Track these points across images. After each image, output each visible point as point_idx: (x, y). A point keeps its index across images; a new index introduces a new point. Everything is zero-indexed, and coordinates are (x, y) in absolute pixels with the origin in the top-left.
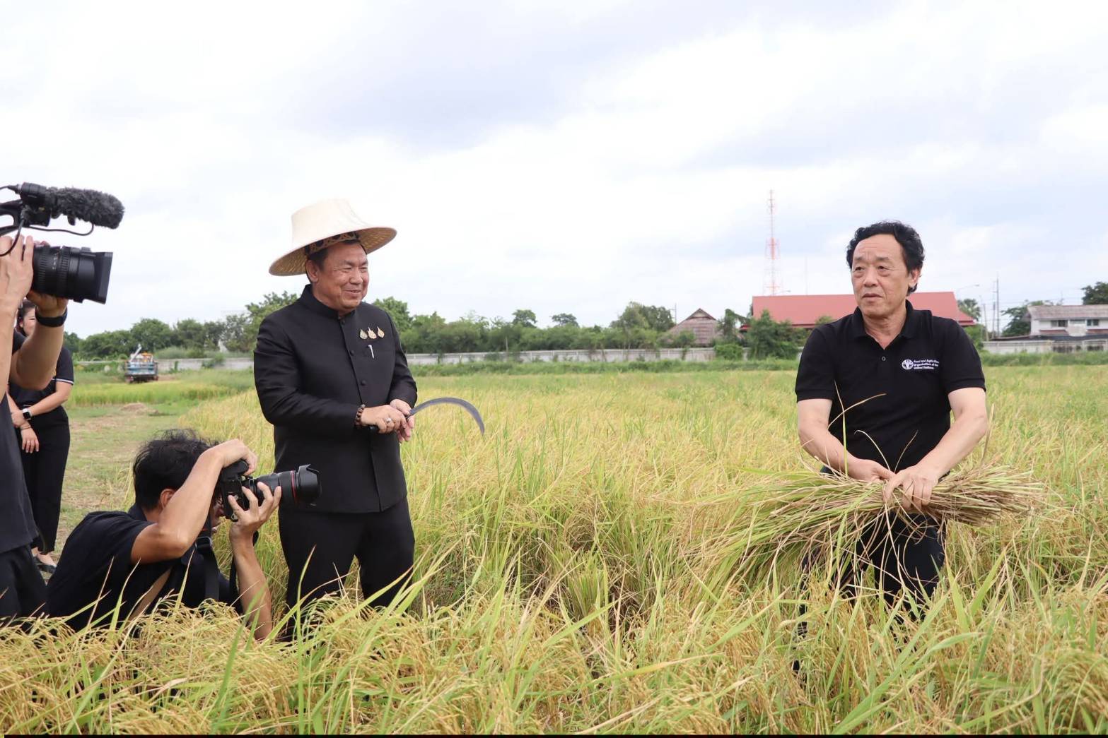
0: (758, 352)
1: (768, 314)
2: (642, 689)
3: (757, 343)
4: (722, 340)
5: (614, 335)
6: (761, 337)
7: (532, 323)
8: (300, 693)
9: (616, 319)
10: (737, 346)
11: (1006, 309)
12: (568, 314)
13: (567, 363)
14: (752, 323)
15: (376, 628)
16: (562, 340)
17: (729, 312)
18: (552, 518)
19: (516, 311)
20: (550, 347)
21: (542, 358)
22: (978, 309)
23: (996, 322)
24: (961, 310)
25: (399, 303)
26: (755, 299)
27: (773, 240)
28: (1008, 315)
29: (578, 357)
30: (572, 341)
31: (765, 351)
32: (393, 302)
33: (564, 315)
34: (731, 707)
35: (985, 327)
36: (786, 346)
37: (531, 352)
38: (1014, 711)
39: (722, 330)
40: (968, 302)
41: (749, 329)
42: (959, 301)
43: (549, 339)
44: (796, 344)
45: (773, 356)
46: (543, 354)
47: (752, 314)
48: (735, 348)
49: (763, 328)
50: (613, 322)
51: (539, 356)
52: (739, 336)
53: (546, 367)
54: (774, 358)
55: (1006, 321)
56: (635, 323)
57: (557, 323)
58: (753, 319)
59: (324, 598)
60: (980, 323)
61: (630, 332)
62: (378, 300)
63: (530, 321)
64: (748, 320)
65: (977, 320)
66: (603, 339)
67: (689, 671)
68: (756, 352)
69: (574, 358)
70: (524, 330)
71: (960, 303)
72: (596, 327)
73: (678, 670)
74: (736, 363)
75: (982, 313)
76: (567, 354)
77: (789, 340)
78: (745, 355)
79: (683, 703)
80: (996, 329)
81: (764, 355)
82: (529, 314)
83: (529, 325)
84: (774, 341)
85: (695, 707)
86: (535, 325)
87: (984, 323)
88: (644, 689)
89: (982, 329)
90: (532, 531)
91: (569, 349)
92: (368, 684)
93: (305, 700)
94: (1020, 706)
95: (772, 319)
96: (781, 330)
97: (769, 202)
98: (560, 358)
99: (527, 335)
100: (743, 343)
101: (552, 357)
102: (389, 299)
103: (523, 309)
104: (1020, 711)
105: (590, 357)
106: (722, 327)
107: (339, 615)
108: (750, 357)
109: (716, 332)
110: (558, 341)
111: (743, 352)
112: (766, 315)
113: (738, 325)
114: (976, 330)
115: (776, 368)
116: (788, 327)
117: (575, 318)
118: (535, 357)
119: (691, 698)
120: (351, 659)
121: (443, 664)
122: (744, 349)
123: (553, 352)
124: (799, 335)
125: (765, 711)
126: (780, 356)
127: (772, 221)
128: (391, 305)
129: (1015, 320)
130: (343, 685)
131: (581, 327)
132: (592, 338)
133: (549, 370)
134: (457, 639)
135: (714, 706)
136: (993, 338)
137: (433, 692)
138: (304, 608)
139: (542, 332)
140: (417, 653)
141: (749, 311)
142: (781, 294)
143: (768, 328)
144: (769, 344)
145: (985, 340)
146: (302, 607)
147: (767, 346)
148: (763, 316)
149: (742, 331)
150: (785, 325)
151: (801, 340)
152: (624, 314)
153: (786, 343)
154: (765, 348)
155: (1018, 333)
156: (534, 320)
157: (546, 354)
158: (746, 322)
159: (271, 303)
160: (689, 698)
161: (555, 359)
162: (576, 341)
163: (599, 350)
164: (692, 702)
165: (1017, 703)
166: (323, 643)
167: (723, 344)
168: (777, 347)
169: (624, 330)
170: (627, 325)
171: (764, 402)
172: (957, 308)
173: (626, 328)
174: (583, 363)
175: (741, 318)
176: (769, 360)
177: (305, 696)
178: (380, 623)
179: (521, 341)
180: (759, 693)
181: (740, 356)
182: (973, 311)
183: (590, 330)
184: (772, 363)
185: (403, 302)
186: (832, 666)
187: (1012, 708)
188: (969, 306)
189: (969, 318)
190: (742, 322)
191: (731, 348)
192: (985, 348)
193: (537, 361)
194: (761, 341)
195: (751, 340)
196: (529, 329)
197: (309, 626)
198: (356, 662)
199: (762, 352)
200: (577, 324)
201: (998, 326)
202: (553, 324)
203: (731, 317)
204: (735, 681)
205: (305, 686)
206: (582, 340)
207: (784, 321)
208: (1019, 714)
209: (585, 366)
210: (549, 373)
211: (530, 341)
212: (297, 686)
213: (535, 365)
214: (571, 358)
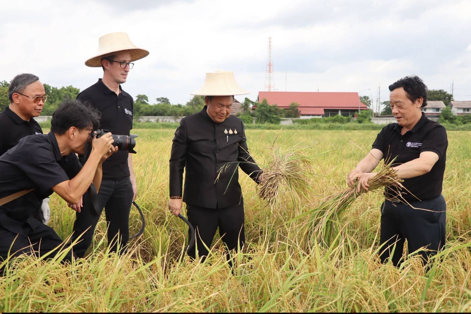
0: (261, 120)
1: (266, 101)
2: (169, 298)
3: (260, 115)
4: (243, 113)
5: (188, 109)
6: (262, 113)
7: (146, 102)
8: (6, 303)
9: (189, 101)
10: (251, 117)
11: (383, 102)
12: (165, 97)
13: (164, 123)
14: (258, 106)
15: (45, 271)
16: (161, 111)
17: (247, 99)
18: (146, 209)
19: (138, 95)
20: (155, 115)
21: (150, 120)
22: (370, 101)
23: (378, 108)
24: (361, 101)
25: (76, 89)
26: (260, 92)
27: (270, 63)
28: (383, 105)
29: (169, 120)
30: (166, 112)
31: (264, 120)
32: (72, 88)
33: (162, 98)
34: (210, 305)
35: (372, 110)
36: (274, 117)
37: (145, 117)
38: (329, 306)
39: (243, 109)
40: (365, 97)
41: (257, 109)
42: (360, 97)
43: (154, 110)
44: (280, 117)
45: (268, 122)
46: (151, 118)
47: (258, 100)
48: (249, 117)
49: (263, 108)
50: (188, 103)
51: (149, 119)
52: (251, 112)
53: (152, 125)
54: (268, 123)
55: (383, 107)
56: (199, 103)
57: (159, 102)
58: (258, 103)
59: (20, 257)
60: (370, 108)
61: (196, 108)
62: (63, 87)
63: (145, 100)
64: (256, 104)
65: (369, 107)
66: (183, 111)
67: (191, 289)
68: (259, 120)
69: (168, 120)
70: (142, 105)
71: (361, 98)
72: (179, 105)
73: (186, 289)
74: (249, 125)
75: (371, 103)
76: (164, 118)
77: (276, 114)
78: (254, 121)
79: (186, 304)
80: (378, 111)
81: (264, 121)
82: (145, 97)
83: (144, 103)
84: (269, 115)
85: (191, 306)
86: (148, 103)
87: (372, 108)
88: (170, 298)
89: (371, 111)
90: (134, 216)
91: (165, 116)
92: (40, 297)
93: (8, 306)
94: (332, 304)
95: (268, 103)
96: (273, 109)
97: (269, 43)
98: (160, 120)
99: (143, 108)
100: (253, 115)
101: (156, 120)
102: (70, 87)
103: (142, 94)
104: (332, 307)
105: (175, 120)
106: (243, 107)
107: (28, 264)
108: (256, 122)
109: (240, 109)
110: (159, 112)
111: (253, 119)
112: (265, 101)
113: (251, 106)
114: (368, 112)
115: (269, 128)
116: (276, 108)
117: (168, 100)
118: (147, 119)
119: (190, 302)
120: (32, 286)
121: (78, 286)
122: (253, 118)
123: (157, 117)
124: (281, 112)
125: (226, 307)
126: (272, 122)
127: (270, 53)
128: (72, 90)
129: (387, 107)
130: (27, 299)
131: (171, 105)
132: (176, 110)
133: (154, 127)
134: (86, 274)
135: (200, 305)
136: (376, 116)
137: (70, 302)
138: (10, 262)
139: (151, 107)
140: (65, 282)
141: (257, 99)
142: (273, 91)
143: (265, 109)
144: (266, 116)
145: (372, 117)
146: (9, 261)
147: (265, 117)
148: (263, 102)
149: (253, 109)
150: (275, 107)
151: (282, 115)
152: (193, 99)
153: (275, 116)
154: (264, 118)
155: (388, 113)
156: (147, 100)
157: (153, 118)
158: (255, 105)
159: (3, 86)
160: (189, 302)
161: (158, 121)
162: (169, 112)
163: (180, 117)
164: (190, 304)
165: (330, 303)
166: (19, 279)
167: (243, 115)
168: (270, 117)
169: (193, 107)
170: (195, 104)
171: (258, 148)
172: (360, 101)
173: (194, 106)
174: (172, 123)
175: (252, 103)
176: (266, 124)
177: (8, 304)
178: (47, 268)
179: (140, 111)
180: (223, 299)
181: (252, 122)
182: (367, 102)
183: (176, 106)
184: (267, 125)
185: (78, 88)
186: (261, 285)
187: (328, 305)
188: (365, 99)
189: (364, 106)
190: (253, 105)
191: (247, 118)
192: (372, 121)
193: (148, 121)
194: (262, 114)
195: (257, 114)
196: (144, 105)
197: (12, 270)
198: (34, 288)
199: (262, 120)
200: (169, 103)
201: (379, 110)
202: (157, 103)
203: (248, 102)
204: (212, 293)
205: (9, 299)
206: (172, 111)
207: (274, 105)
208: (331, 308)
209: (172, 125)
210: (153, 128)
211: (145, 111)
212: (4, 299)
213: (147, 124)
214: (166, 121)
